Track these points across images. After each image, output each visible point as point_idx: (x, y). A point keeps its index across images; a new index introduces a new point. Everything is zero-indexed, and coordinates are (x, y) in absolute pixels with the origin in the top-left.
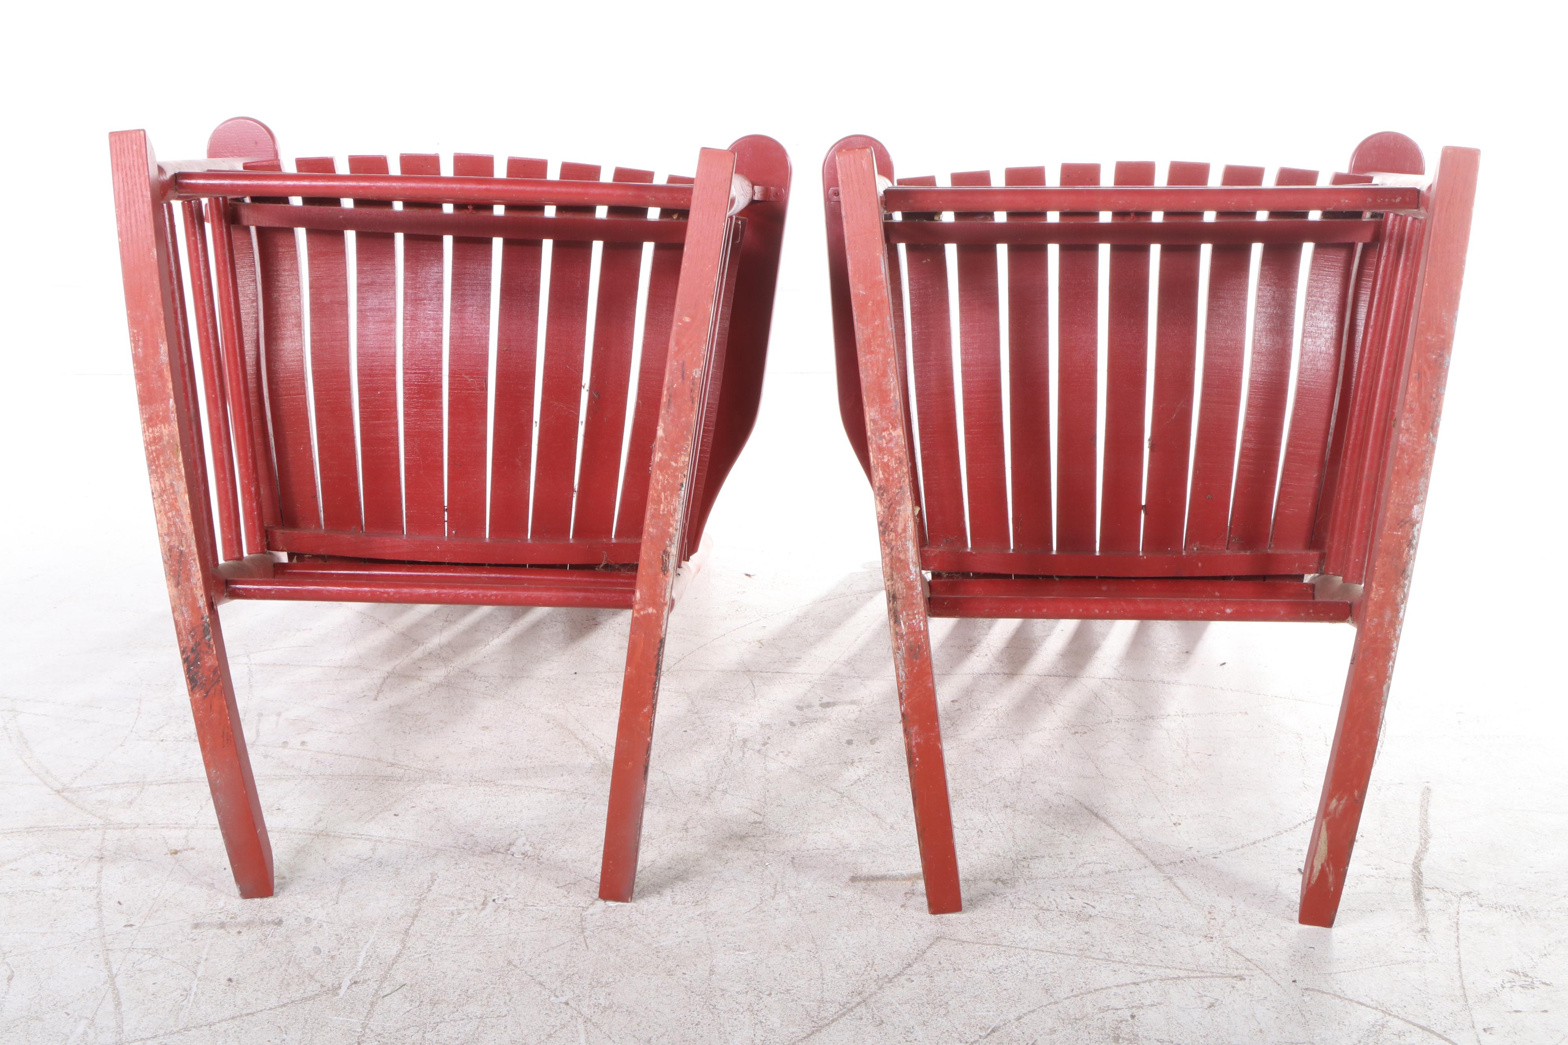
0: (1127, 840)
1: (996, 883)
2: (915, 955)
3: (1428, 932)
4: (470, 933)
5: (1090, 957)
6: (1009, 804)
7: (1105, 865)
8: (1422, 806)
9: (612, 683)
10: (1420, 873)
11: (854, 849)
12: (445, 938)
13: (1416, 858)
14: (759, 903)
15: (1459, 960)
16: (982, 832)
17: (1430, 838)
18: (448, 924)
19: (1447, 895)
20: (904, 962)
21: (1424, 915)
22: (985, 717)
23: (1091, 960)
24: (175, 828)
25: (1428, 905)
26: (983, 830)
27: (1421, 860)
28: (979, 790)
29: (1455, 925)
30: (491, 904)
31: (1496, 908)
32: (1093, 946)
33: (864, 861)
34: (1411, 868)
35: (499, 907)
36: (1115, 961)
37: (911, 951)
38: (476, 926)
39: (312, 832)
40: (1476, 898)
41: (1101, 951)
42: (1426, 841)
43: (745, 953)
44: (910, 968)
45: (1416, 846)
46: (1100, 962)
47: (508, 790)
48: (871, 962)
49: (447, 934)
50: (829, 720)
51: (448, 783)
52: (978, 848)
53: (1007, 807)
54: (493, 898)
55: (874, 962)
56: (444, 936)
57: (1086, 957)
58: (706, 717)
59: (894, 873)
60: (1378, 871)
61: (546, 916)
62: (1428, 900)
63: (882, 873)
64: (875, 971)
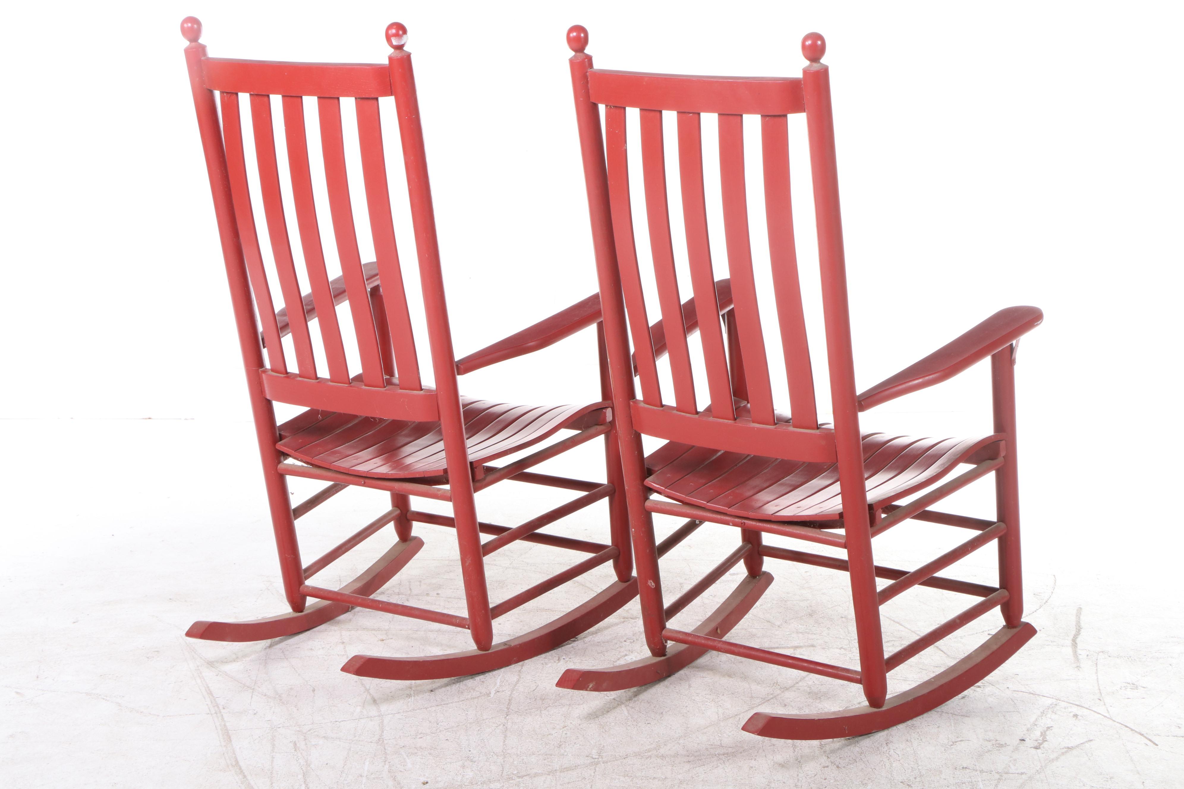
0: (912, 631)
1: (840, 649)
2: (800, 679)
3: (1081, 668)
4: (554, 672)
5: (895, 679)
6: (843, 616)
7: (900, 642)
8: (1077, 615)
9: (607, 566)
10: (1076, 643)
11: (759, 636)
12: (541, 674)
13: (1074, 637)
14: (710, 659)
15: (1098, 679)
16: (830, 628)
17: (1081, 629)
18: (541, 668)
19: (1091, 652)
20: (794, 682)
21: (1078, 661)
22: (825, 579)
23: (896, 680)
24: (379, 630)
25: (1080, 657)
26: (830, 627)
27: (1077, 638)
28: (826, 611)
29: (1095, 665)
30: (562, 660)
31: (1118, 658)
32: (897, 674)
33: (766, 641)
34: (1071, 642)
35: (567, 661)
36: (910, 681)
37: (797, 677)
38: (557, 669)
39: (455, 631)
40: (1107, 654)
41: (901, 676)
42: (1079, 630)
43: (706, 679)
44: (798, 684)
45: (1074, 632)
46: (901, 681)
47: (559, 613)
48: (776, 682)
49: (542, 672)
50: (736, 581)
51: (525, 610)
52: (828, 635)
53: (843, 617)
54: (563, 658)
55: (777, 682)
56: (541, 673)
57: (893, 679)
58: (665, 580)
59: (783, 646)
60: (1053, 643)
61: (594, 665)
62: (1080, 655)
63: (777, 646)
64: (779, 685)
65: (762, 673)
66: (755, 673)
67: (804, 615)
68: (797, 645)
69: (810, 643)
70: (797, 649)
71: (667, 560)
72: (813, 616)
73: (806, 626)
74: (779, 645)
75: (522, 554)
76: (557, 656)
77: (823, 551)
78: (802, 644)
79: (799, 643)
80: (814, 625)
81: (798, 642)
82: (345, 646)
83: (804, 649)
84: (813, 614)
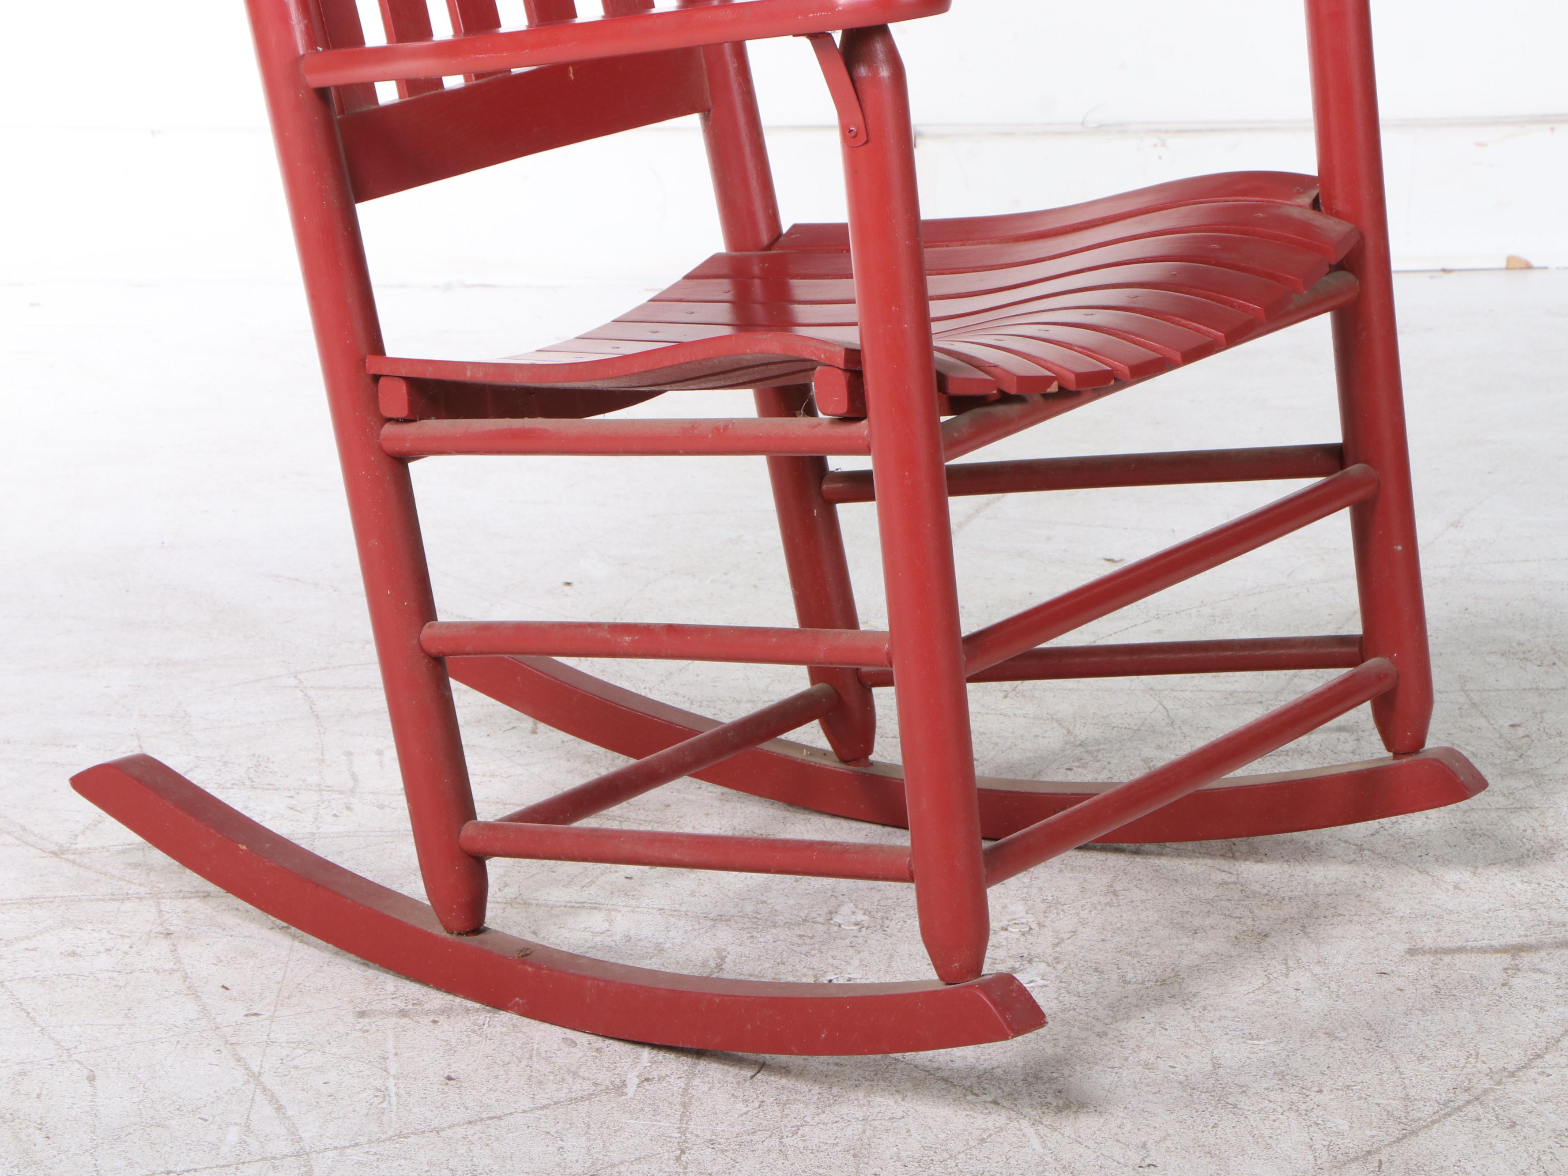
2: (1544, 1044)
14: (1265, 982)
20: (1529, 1053)
33: (1423, 929)
37: (1536, 1039)
39: (499, 900)
43: (1261, 1042)
44: (1541, 1060)
50: (1309, 752)
55: (1478, 1054)
58: (1099, 750)
59: (1479, 944)
63: (1459, 944)
64: (1484, 1062)
65: (1428, 1024)
66: (1406, 1025)
67: (1526, 852)
68: (1516, 940)
69: (1558, 935)
70: (1523, 954)
71: (1097, 690)
72: (1555, 856)
73: (1539, 884)
74: (1468, 941)
75: (671, 674)
76: (811, 972)
77: (1554, 664)
78: (1532, 940)
79: (1526, 936)
80: (1564, 883)
81: (1523, 933)
83: (1543, 953)
84: (1552, 851)
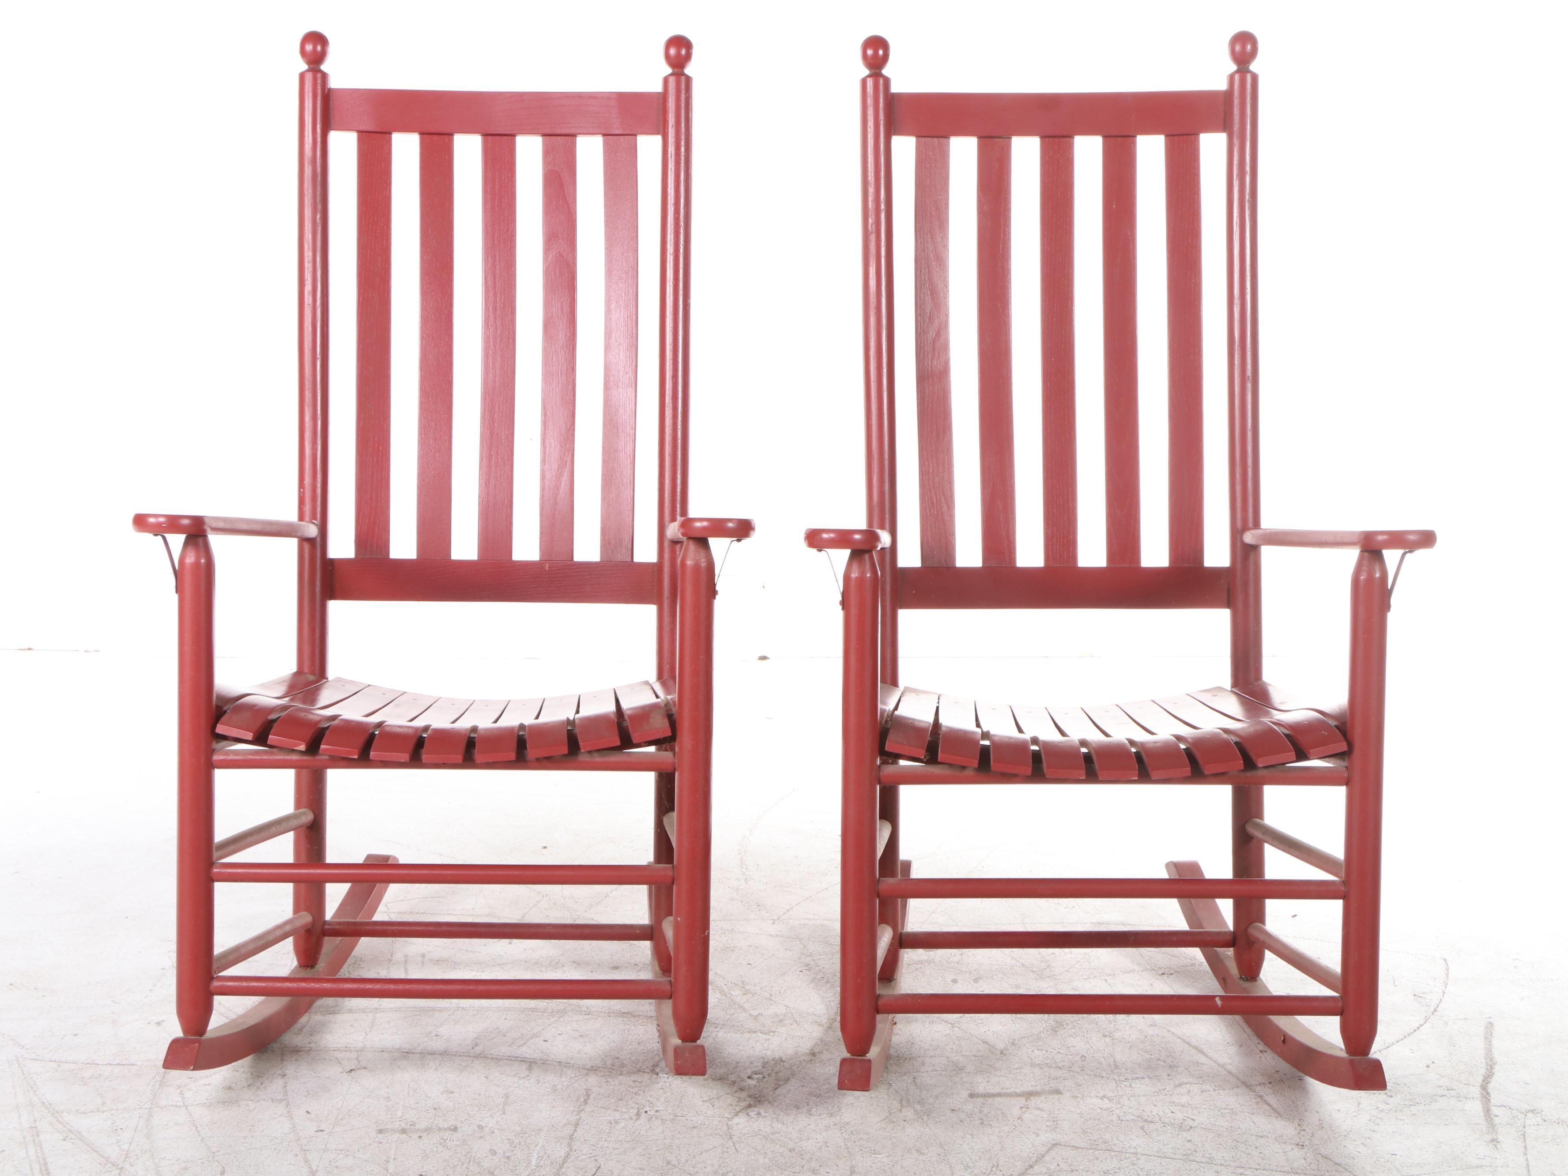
0: (1218, 1064)
1: (1102, 1099)
2: (1035, 1158)
3: (1499, 1142)
4: (629, 1139)
5: (1194, 1161)
6: (1107, 1034)
7: (1200, 1086)
8: (1486, 1038)
9: (728, 930)
10: (1488, 1093)
11: (969, 1070)
12: (606, 1142)
13: (1483, 1081)
14: (888, 1115)
15: (1528, 1165)
16: (1085, 1057)
17: (1495, 1064)
18: (607, 1131)
19: (1513, 1112)
20: (1026, 1164)
21: (1493, 1128)
22: (1078, 960)
23: (1195, 1163)
24: (346, 1051)
25: (1497, 1121)
26: (1086, 1055)
27: (1488, 1082)
28: (1079, 1022)
29: (1522, 1137)
30: (644, 1115)
31: (1558, 1123)
32: (1195, 1151)
33: (980, 1081)
34: (1480, 1089)
35: (652, 1118)
36: (1217, 1164)
37: (1031, 1155)
38: (634, 1132)
39: (471, 1055)
40: (1540, 1115)
41: (1203, 1156)
42: (1492, 1068)
43: (880, 1156)
44: (1032, 1169)
45: (1483, 1071)
46: (1203, 1165)
47: (645, 1020)
48: (995, 1164)
49: (609, 1139)
50: (934, 962)
51: (588, 1014)
52: (1083, 1070)
53: (1106, 1036)
54: (645, 1110)
55: (998, 1164)
56: (606, 1140)
57: (1190, 1161)
58: (819, 959)
59: (1009, 1091)
60: (1450, 1091)
61: (696, 1125)
62: (1497, 1116)
63: (997, 1091)
64: (1001, 1171)
65: (974, 1144)
66: (961, 1145)
67: (1043, 1030)
68: (1030, 1089)
69: (1052, 1086)
70: (1032, 1098)
71: (824, 920)
72: (1058, 1033)
73: (1047, 1051)
74: (1003, 1089)
75: (592, 906)
76: (636, 1106)
77: (1074, 907)
78: (1038, 1089)
79: (1035, 1086)
80: (1060, 1051)
81: (1034, 1084)
82: (286, 1083)
83: (1043, 1098)
84: (1057, 1029)
